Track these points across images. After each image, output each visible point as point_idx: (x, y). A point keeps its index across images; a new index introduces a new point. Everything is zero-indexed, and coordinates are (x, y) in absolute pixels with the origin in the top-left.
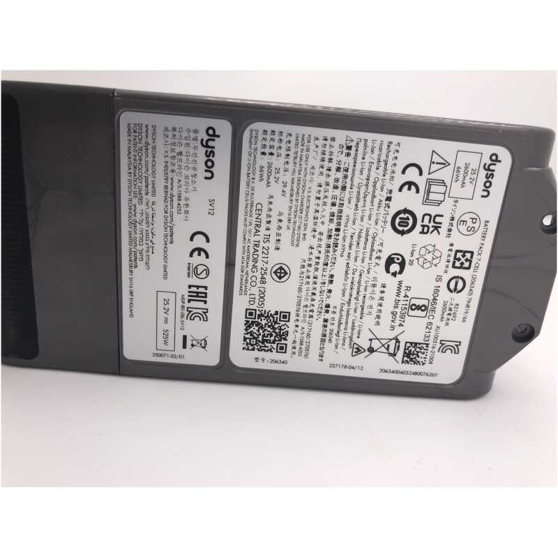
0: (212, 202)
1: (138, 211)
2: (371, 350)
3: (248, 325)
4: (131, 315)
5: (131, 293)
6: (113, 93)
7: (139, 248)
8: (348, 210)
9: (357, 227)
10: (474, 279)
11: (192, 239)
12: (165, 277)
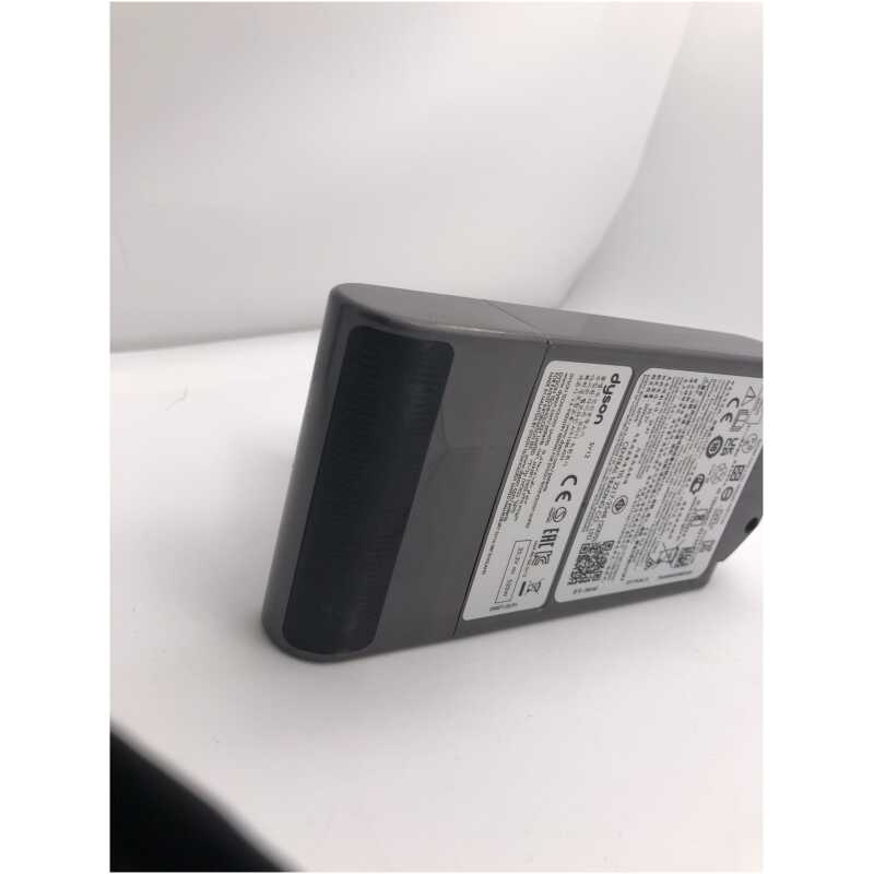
0: (592, 444)
1: (528, 461)
2: (659, 561)
3: (579, 559)
4: (484, 572)
5: (492, 548)
6: (548, 342)
7: (515, 500)
8: (684, 442)
9: (685, 455)
10: (738, 487)
11: (562, 484)
12: (528, 525)
